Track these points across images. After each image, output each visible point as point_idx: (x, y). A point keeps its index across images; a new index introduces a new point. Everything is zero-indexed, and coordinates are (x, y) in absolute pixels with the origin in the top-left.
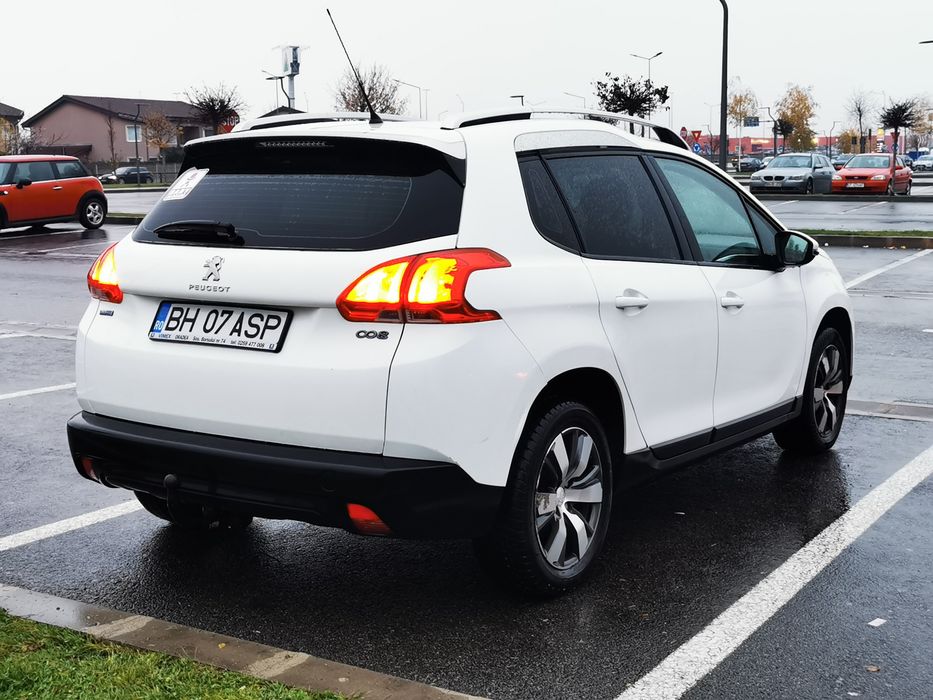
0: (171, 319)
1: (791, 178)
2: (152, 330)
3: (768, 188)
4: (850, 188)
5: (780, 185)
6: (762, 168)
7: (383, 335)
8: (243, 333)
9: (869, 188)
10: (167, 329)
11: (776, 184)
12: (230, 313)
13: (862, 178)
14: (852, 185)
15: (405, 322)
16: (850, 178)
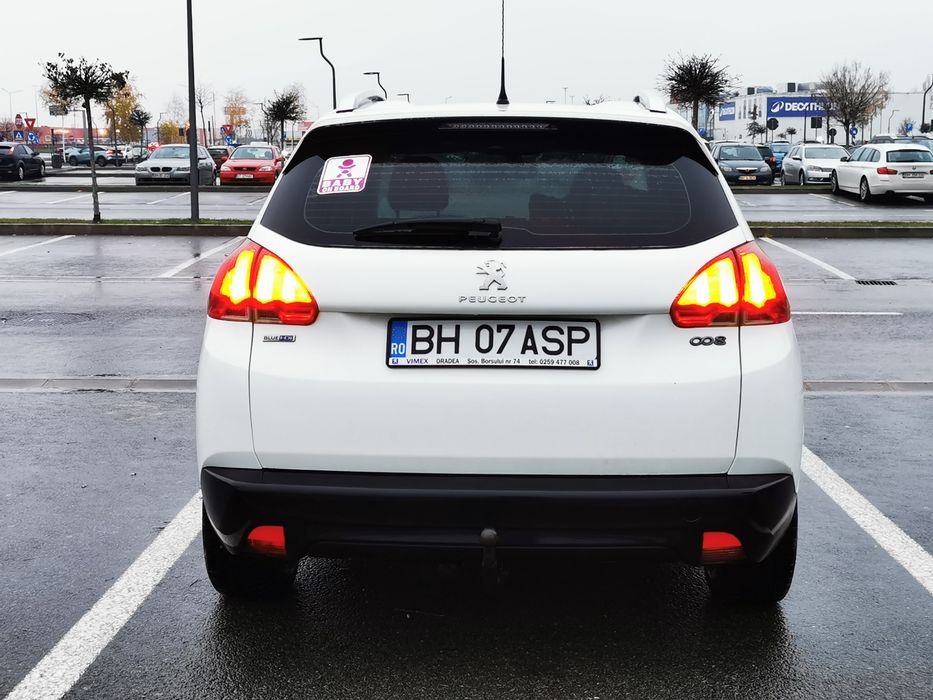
0: (415, 340)
1: (178, 169)
2: (389, 355)
3: (156, 179)
4: (241, 179)
5: (167, 176)
6: (146, 159)
7: (721, 341)
8: (540, 350)
9: (258, 179)
10: (414, 351)
11: (164, 175)
12: (512, 329)
13: (251, 169)
14: (241, 176)
15: (740, 324)
16: (239, 169)
